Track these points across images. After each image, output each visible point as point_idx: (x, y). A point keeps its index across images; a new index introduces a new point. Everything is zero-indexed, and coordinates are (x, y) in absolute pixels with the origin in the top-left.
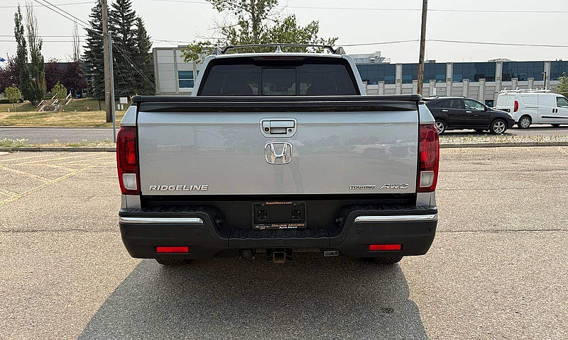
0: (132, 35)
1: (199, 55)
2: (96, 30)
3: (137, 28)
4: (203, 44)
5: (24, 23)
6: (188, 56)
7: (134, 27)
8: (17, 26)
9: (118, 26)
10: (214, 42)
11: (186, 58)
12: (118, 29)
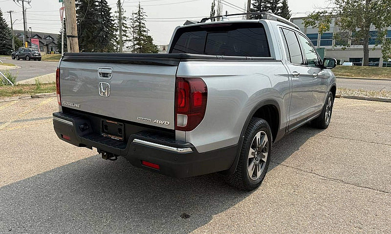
0: (278, 10)
1: (316, 21)
2: (256, 9)
3: (282, 5)
4: (321, 13)
5: (216, 8)
6: (308, 23)
7: (280, 5)
8: (212, 10)
9: (269, 5)
10: (329, 11)
11: (306, 24)
12: (269, 7)
